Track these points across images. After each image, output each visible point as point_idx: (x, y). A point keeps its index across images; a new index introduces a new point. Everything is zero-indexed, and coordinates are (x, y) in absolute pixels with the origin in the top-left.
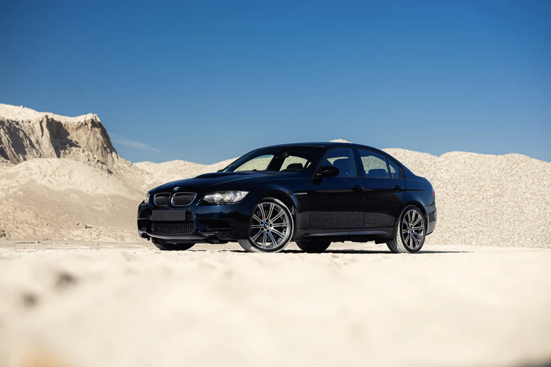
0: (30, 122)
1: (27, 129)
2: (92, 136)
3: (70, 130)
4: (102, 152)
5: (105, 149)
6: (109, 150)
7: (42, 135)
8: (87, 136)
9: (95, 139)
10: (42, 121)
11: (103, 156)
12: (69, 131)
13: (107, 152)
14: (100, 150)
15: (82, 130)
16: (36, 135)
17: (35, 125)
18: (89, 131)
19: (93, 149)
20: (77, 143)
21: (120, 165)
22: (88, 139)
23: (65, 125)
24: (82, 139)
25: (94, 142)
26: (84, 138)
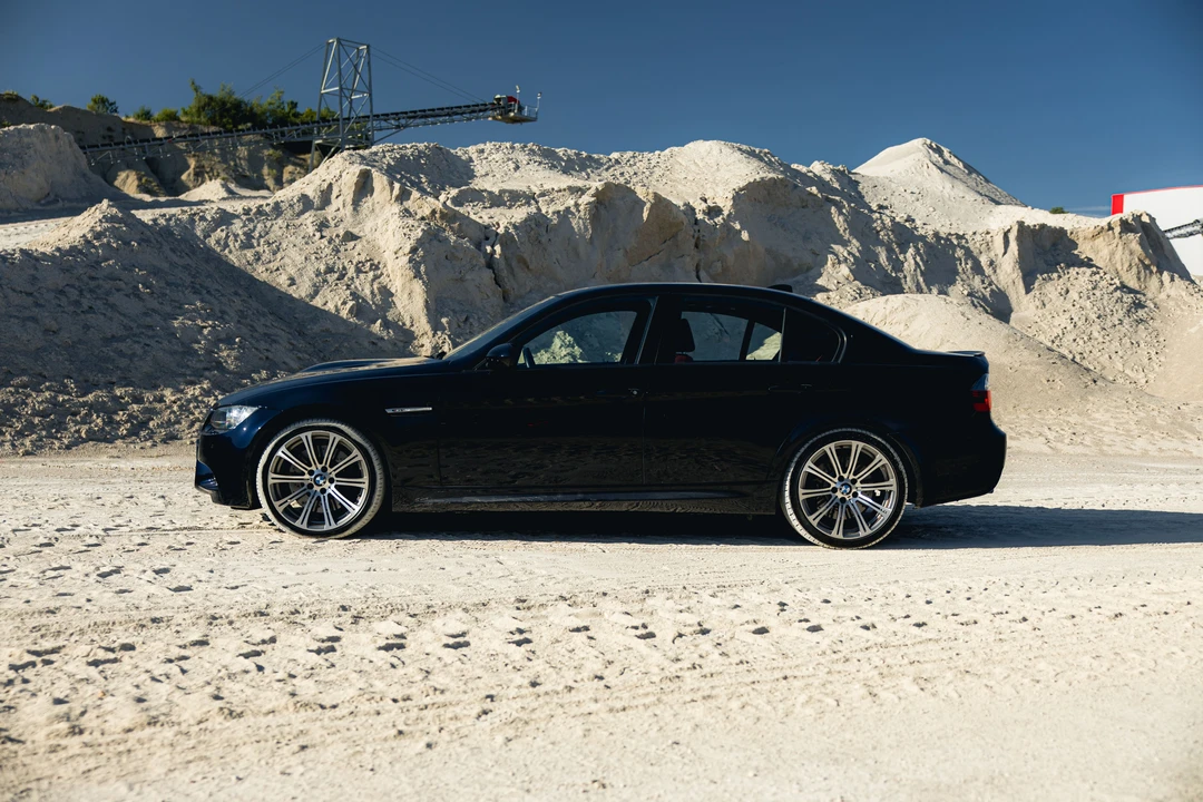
0: (988, 233)
1: (978, 245)
2: (1120, 247)
3: (1081, 239)
4: (1139, 273)
5: (1147, 267)
6: (1154, 269)
7: (1005, 253)
8: (1111, 247)
9: (1127, 252)
10: (1009, 231)
11: (1139, 279)
12: (1080, 242)
13: (1151, 272)
14: (1134, 270)
15: (1101, 238)
16: (992, 254)
17: (995, 238)
18: (1117, 240)
19: (1119, 268)
20: (1090, 260)
21: (1173, 293)
22: (1112, 254)
23: (1072, 233)
24: (1101, 254)
25: (1124, 257)
26: (1105, 252)
